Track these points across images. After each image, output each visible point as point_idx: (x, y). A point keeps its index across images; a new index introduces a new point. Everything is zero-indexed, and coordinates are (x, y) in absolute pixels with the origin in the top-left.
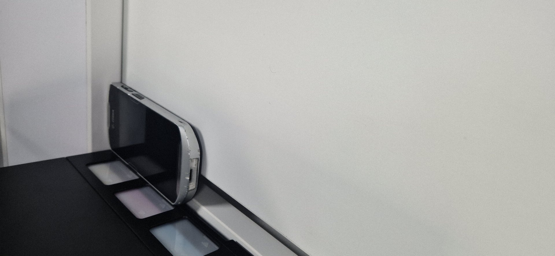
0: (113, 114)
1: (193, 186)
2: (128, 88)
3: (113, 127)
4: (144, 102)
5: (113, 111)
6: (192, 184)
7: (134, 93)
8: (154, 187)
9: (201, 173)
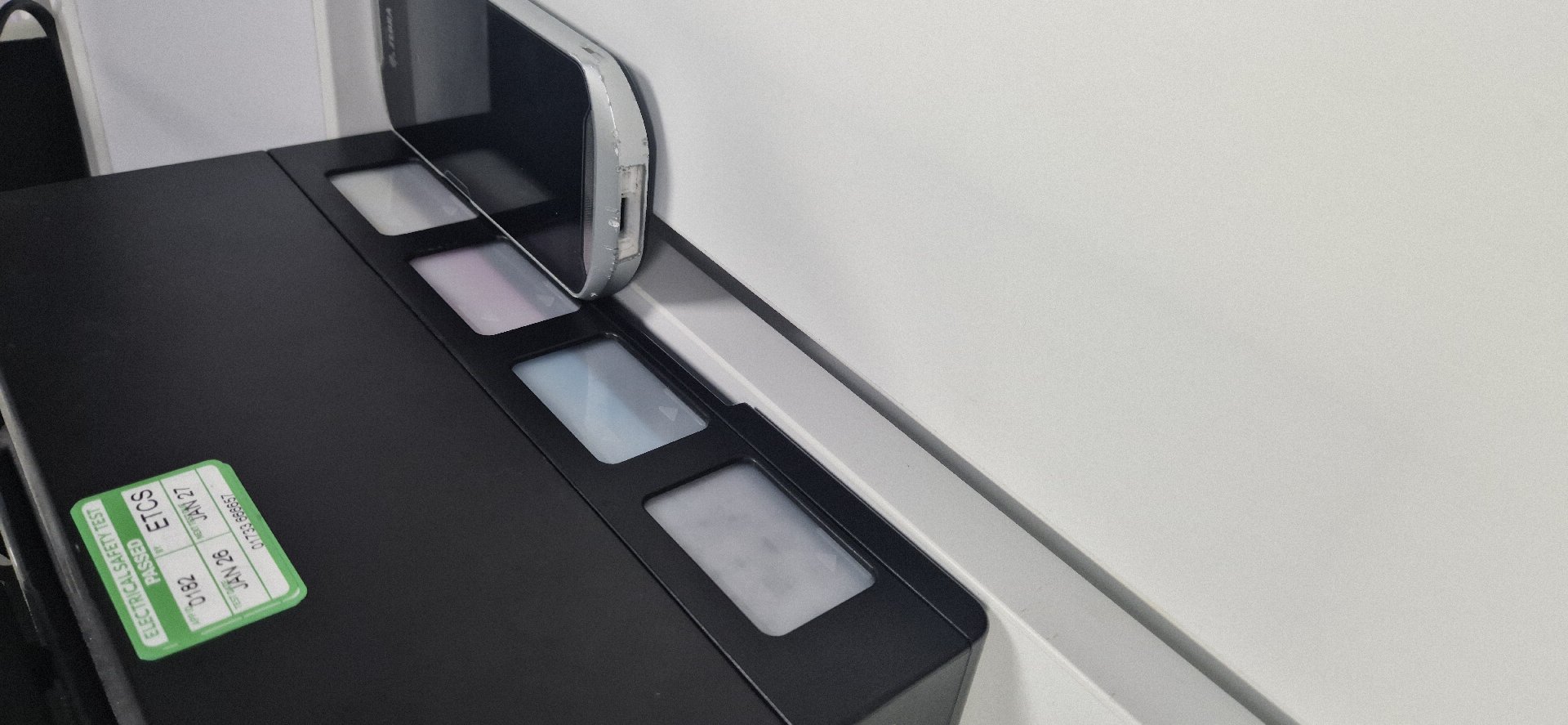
0: (390, 21)
1: (631, 246)
3: (393, 63)
5: (389, 10)
6: (629, 241)
8: (520, 246)
9: (652, 209)
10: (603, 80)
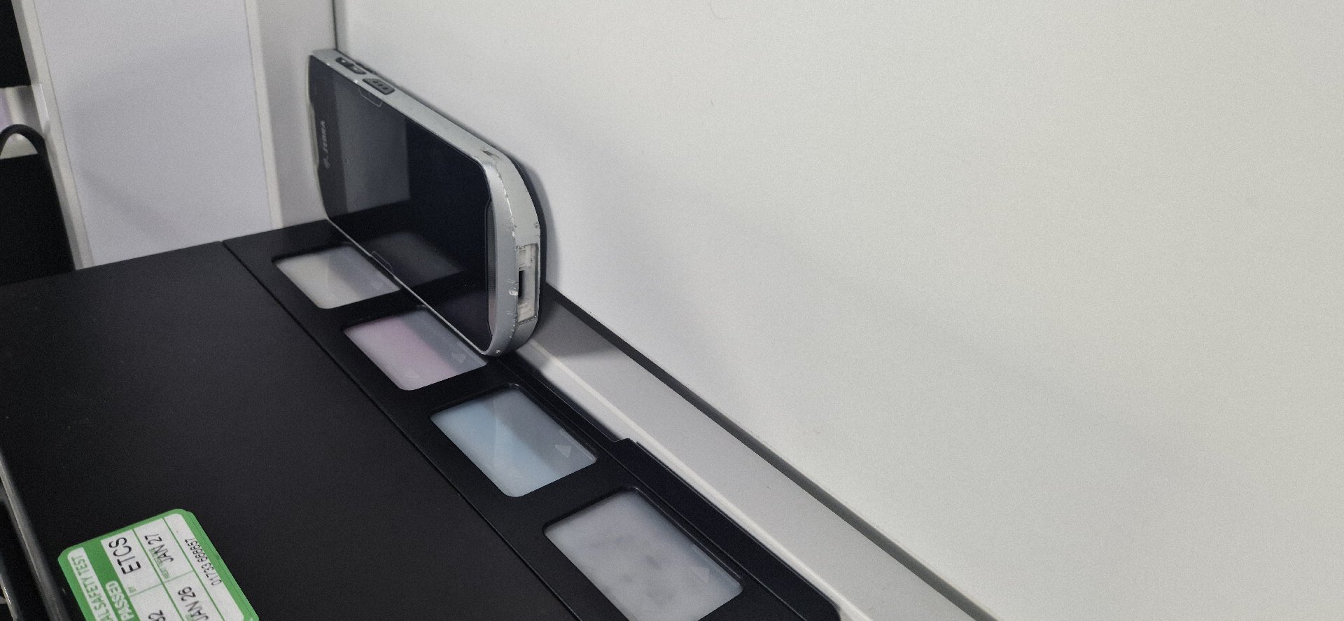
0: (324, 131)
1: (528, 310)
2: (352, 65)
3: (327, 165)
4: (394, 100)
5: (323, 123)
6: (527, 306)
7: (369, 76)
8: (436, 312)
9: (545, 280)
10: (500, 176)
